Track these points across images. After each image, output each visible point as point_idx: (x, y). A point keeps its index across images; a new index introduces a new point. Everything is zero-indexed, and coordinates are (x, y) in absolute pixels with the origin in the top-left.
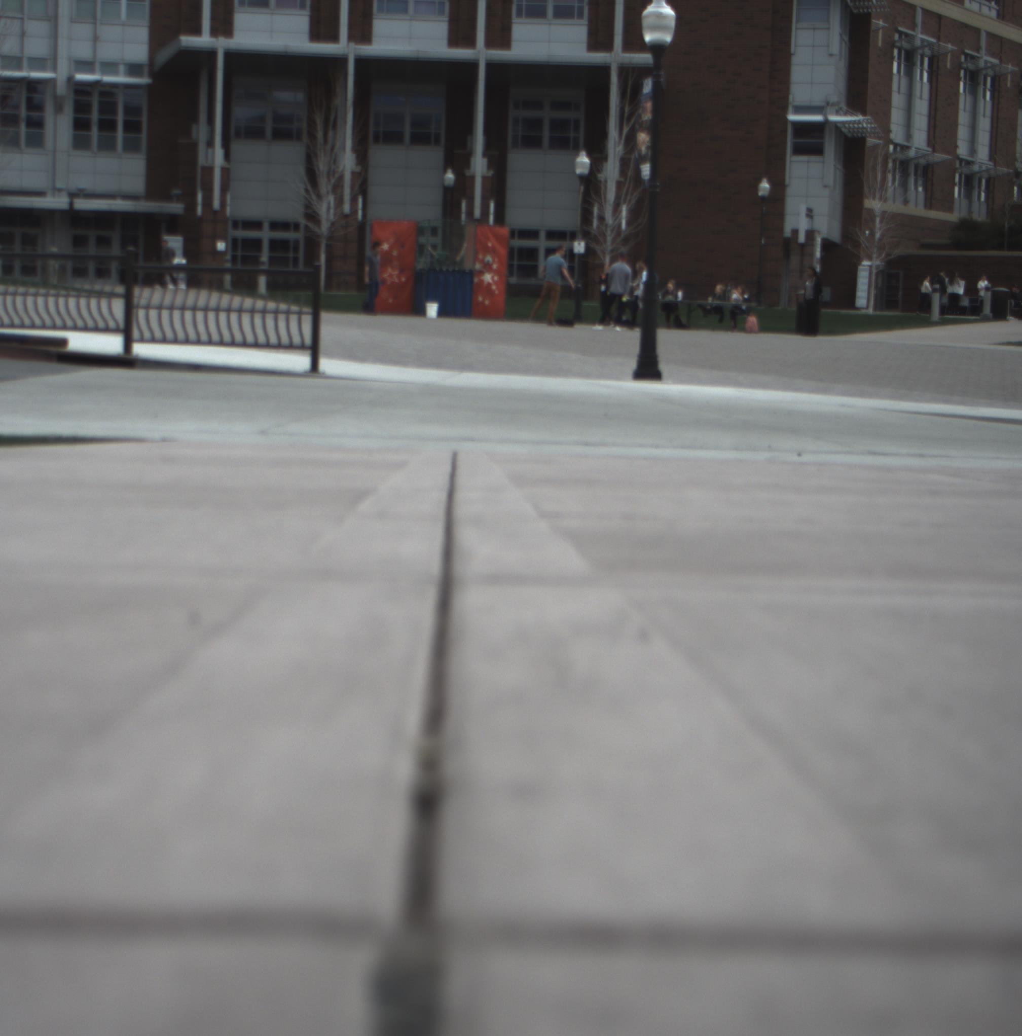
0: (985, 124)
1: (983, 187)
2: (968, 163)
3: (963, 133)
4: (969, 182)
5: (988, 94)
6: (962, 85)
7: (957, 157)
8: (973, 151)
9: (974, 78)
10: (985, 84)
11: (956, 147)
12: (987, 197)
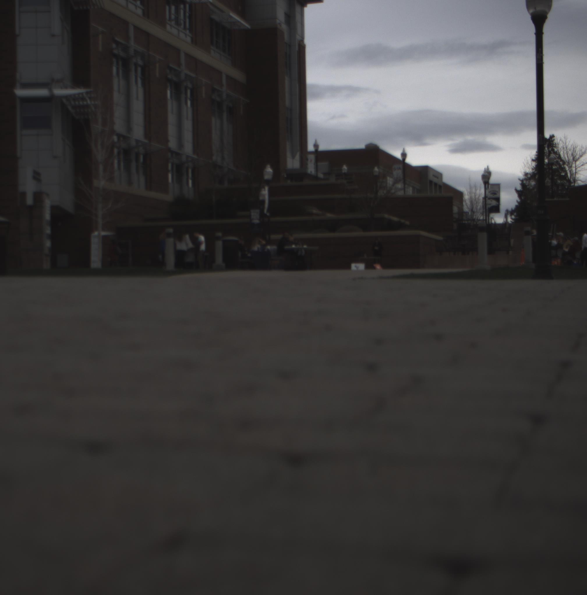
0: (188, 125)
1: (190, 175)
2: (178, 154)
3: (172, 130)
4: (179, 170)
5: (189, 103)
6: (169, 92)
7: (169, 150)
8: (181, 145)
9: (177, 87)
10: (186, 93)
11: (167, 141)
12: (193, 183)
